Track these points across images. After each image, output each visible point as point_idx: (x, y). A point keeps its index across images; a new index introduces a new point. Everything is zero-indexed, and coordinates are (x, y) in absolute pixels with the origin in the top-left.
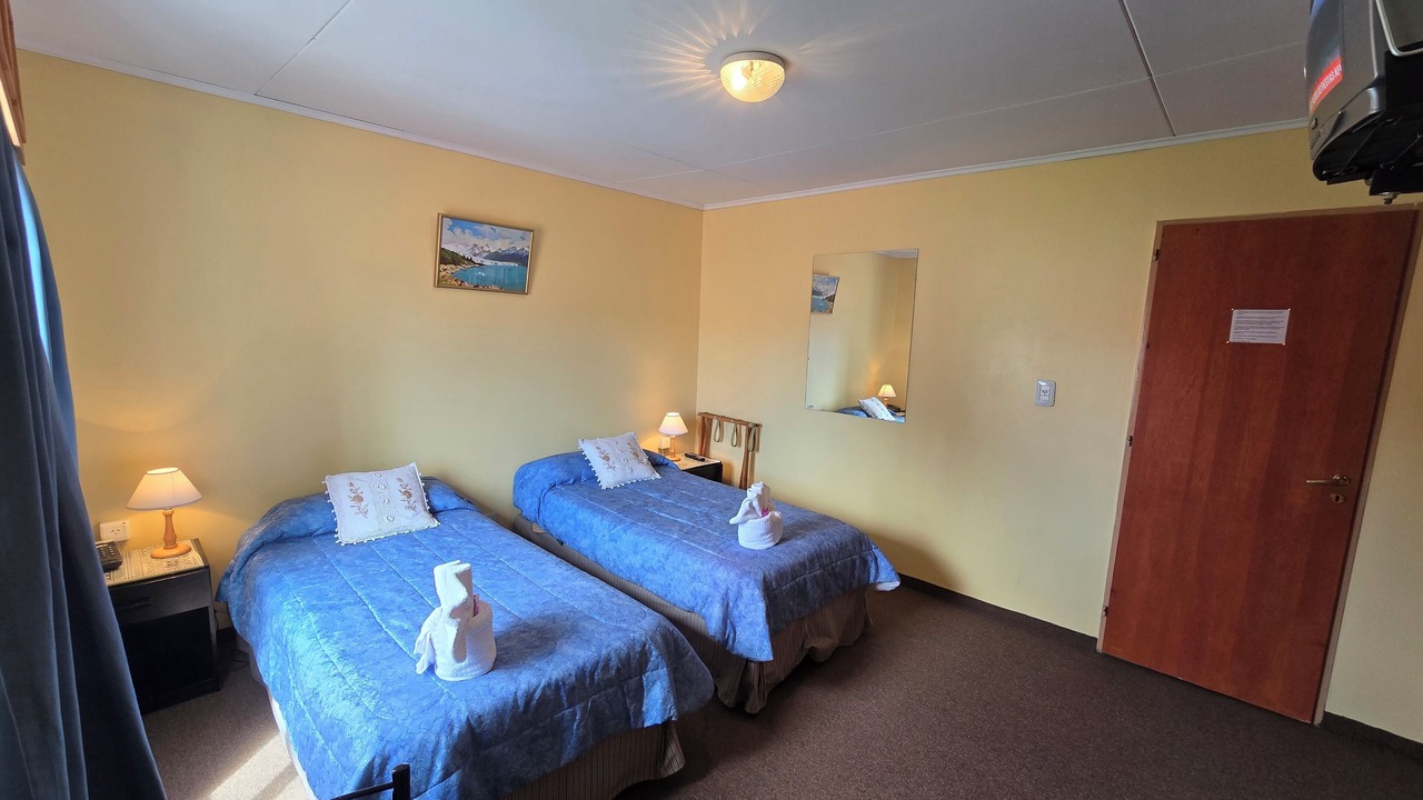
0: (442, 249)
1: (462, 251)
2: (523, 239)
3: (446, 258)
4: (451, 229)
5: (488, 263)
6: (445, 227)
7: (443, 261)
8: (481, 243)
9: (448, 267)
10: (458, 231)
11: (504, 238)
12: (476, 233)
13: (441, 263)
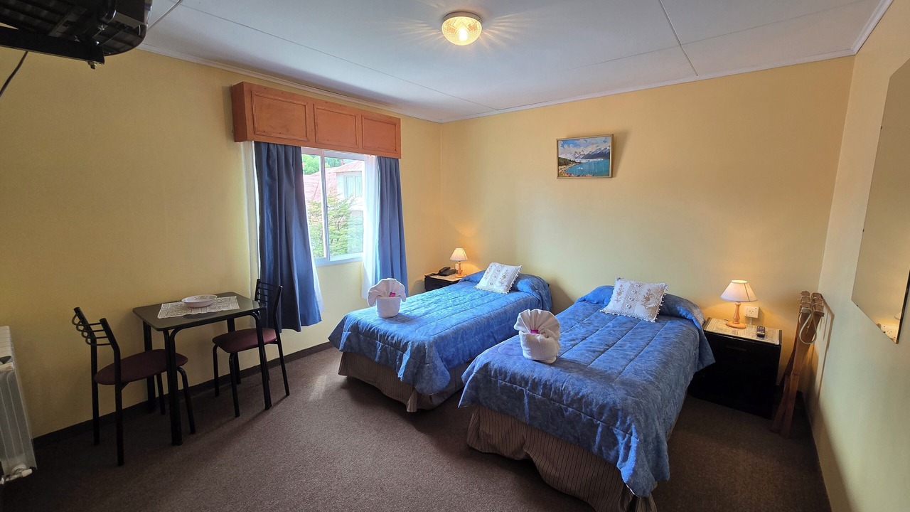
0: (559, 158)
1: (569, 157)
2: (605, 142)
3: (562, 162)
4: (562, 146)
5: (584, 161)
6: (560, 145)
7: (559, 164)
8: (579, 150)
9: (562, 167)
10: (566, 146)
11: (593, 144)
12: (576, 145)
13: (559, 165)
